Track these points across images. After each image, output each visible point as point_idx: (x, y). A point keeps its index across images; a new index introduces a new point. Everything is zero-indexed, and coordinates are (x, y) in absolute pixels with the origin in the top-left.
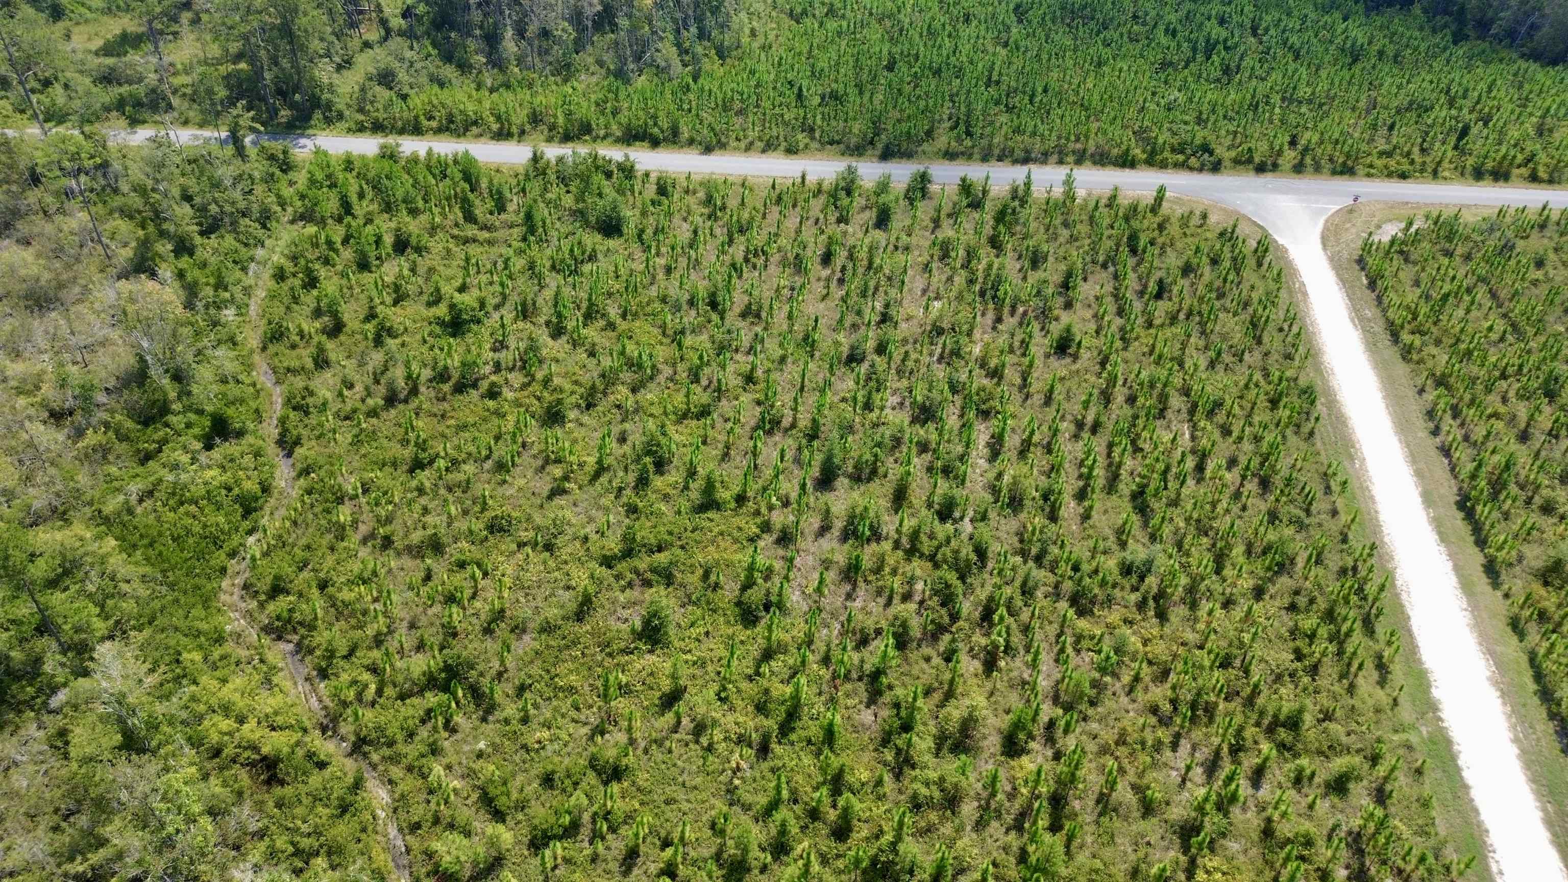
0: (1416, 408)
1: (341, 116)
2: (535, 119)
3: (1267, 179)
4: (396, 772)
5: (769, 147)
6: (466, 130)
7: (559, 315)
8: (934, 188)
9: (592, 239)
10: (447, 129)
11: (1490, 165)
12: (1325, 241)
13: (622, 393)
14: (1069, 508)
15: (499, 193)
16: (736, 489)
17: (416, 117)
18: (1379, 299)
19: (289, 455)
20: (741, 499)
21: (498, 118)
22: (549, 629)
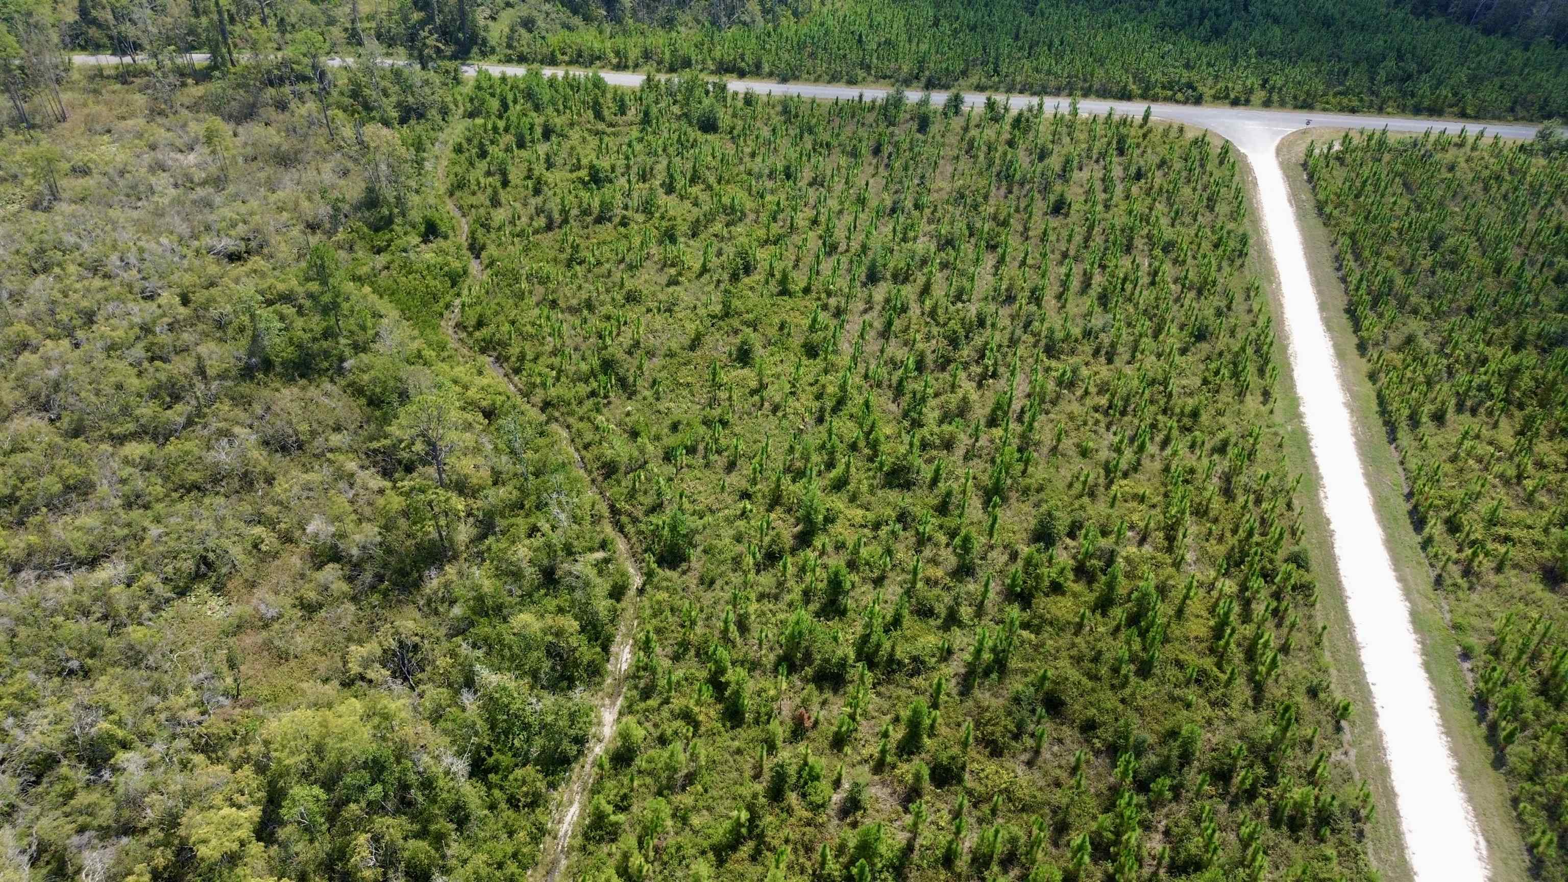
0: (1327, 254)
1: (493, 51)
2: (647, 55)
3: (1240, 111)
4: (571, 420)
5: (834, 79)
6: (591, 63)
7: (671, 176)
8: (965, 108)
9: (694, 134)
10: (577, 62)
11: (1426, 103)
12: (1278, 151)
13: (718, 227)
14: (1050, 302)
15: (622, 100)
16: (803, 285)
17: (553, 53)
18: (1314, 188)
19: (478, 257)
20: (807, 290)
21: (617, 53)
22: (671, 354)
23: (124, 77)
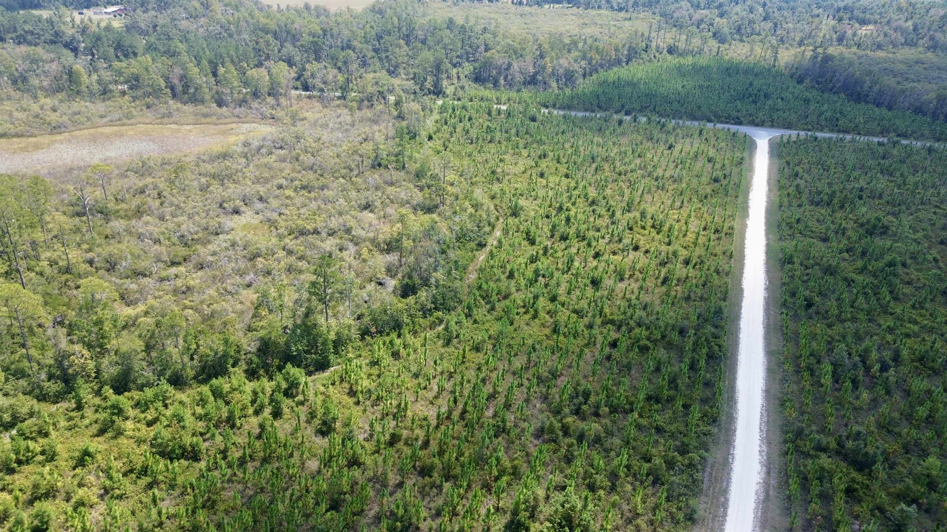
0: (777, 167)
1: (448, 96)
7: (518, 132)
9: (527, 122)
12: (770, 140)
15: (499, 112)
18: (779, 150)
21: (497, 99)
22: (515, 175)
23: (309, 97)
